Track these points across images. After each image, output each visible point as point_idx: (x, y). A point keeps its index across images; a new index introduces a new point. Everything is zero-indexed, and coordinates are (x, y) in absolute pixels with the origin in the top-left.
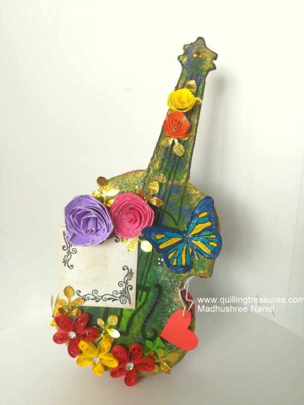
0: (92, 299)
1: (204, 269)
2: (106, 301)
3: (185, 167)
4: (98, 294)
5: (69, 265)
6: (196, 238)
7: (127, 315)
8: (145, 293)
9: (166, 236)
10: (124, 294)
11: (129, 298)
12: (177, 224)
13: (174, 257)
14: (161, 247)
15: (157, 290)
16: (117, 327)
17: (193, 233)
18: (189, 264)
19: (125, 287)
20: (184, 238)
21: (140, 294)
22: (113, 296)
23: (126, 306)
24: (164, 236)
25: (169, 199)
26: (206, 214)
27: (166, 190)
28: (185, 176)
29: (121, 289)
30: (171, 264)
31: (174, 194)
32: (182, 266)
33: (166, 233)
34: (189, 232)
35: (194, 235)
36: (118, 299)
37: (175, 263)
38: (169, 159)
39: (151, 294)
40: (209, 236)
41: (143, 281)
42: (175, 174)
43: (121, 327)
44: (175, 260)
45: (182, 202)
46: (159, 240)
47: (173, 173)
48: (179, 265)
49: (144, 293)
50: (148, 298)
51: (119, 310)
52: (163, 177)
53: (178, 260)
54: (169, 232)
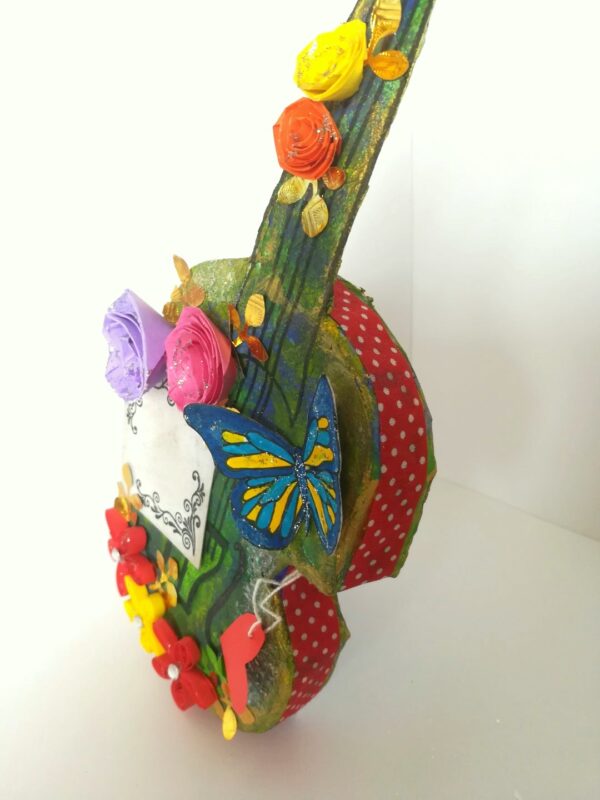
0: (152, 509)
1: (317, 568)
2: (167, 524)
3: (323, 271)
4: (159, 504)
5: (133, 424)
7: (193, 572)
8: (220, 549)
9: (250, 443)
10: (189, 528)
11: (194, 542)
12: (292, 423)
13: (257, 500)
14: (233, 463)
15: (237, 555)
16: (177, 587)
17: (311, 462)
18: (284, 534)
19: (192, 516)
20: (293, 465)
21: (212, 544)
22: (176, 522)
23: (190, 556)
24: (245, 440)
25: (282, 352)
26: (326, 423)
27: (278, 324)
28: (320, 300)
29: (186, 515)
30: (243, 513)
31: (291, 340)
32: (266, 531)
33: (250, 434)
34: (305, 456)
35: (312, 469)
36: (181, 532)
37: (253, 516)
39: (229, 558)
40: (329, 487)
41: (218, 521)
42: (302, 285)
43: (181, 590)
44: (258, 508)
45: (306, 368)
46: (229, 444)
47: (298, 281)
48: (262, 525)
49: (218, 547)
50: (225, 563)
51: (183, 561)
52: (278, 288)
53: (264, 513)
54: (260, 434)
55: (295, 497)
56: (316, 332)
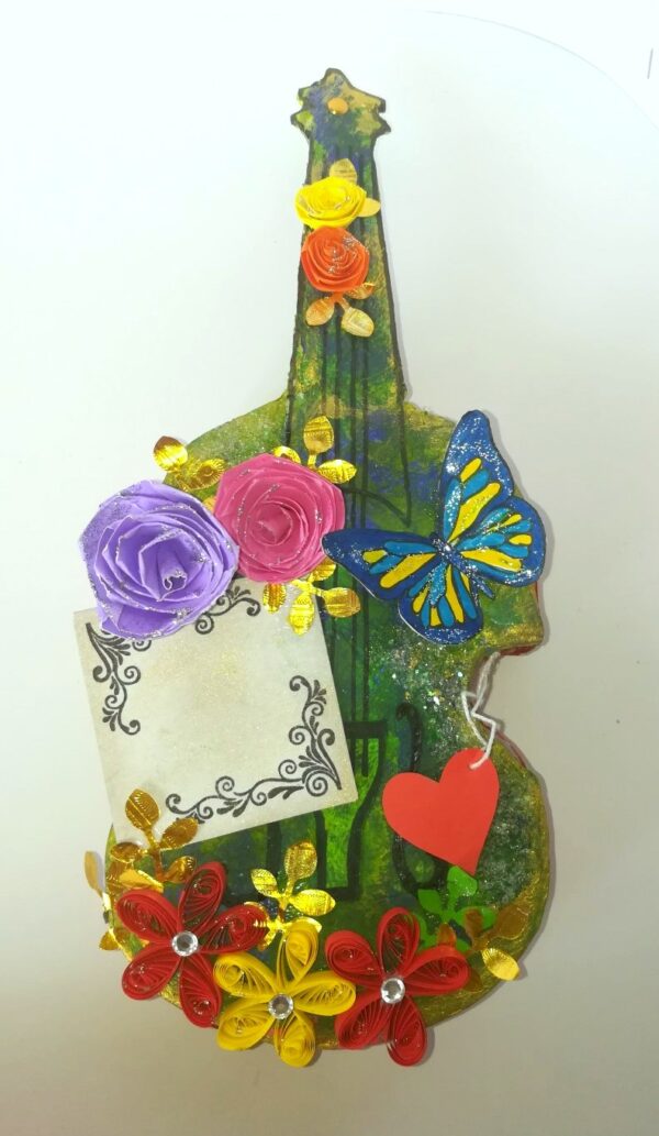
0: (221, 811)
1: (519, 622)
2: (264, 802)
3: (386, 364)
4: (236, 789)
5: (126, 722)
6: (470, 542)
7: (339, 828)
8: (374, 744)
9: (390, 554)
10: (315, 762)
11: (332, 772)
12: (408, 522)
13: (427, 605)
14: (388, 582)
15: (404, 724)
16: (319, 881)
17: (460, 529)
18: (473, 615)
19: (313, 740)
20: (437, 553)
21: (359, 751)
22: (284, 780)
23: (332, 799)
24: (385, 553)
25: (370, 457)
26: (477, 463)
27: (353, 434)
28: (393, 389)
29: (302, 750)
30: (425, 624)
31: (376, 441)
32: (457, 625)
33: (386, 545)
34: (446, 534)
35: (463, 536)
36: (300, 784)
37: (435, 621)
38: (339, 352)
39: (393, 741)
40: (502, 522)
41: (359, 708)
42: (366, 388)
43: (330, 876)
45: (404, 456)
46: (374, 564)
47: (359, 386)
48: (449, 623)
49: (370, 745)
50: (388, 755)
51: (312, 822)
52: (337, 403)
53: (442, 612)
54: (394, 541)
55: (457, 579)
56: (402, 416)
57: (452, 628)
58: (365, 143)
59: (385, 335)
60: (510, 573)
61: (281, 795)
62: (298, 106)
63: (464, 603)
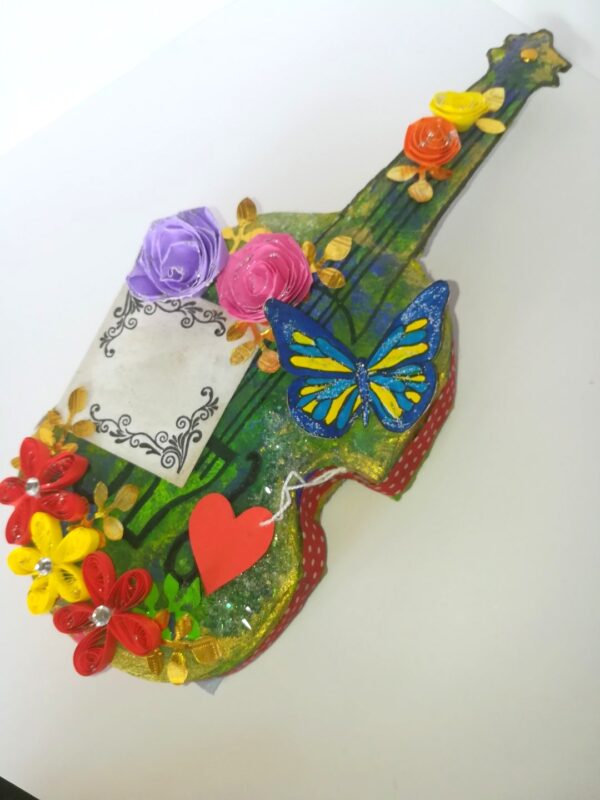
0: (112, 434)
1: (371, 455)
2: (135, 447)
3: (421, 228)
4: (128, 428)
5: (109, 348)
6: (381, 379)
7: (162, 497)
8: (220, 463)
9: (317, 347)
10: (178, 445)
11: (182, 459)
12: (354, 340)
13: (313, 396)
14: (297, 361)
15: (249, 465)
16: (127, 519)
17: (380, 366)
18: (340, 425)
19: (188, 432)
20: (354, 373)
21: (209, 460)
22: (155, 442)
23: (169, 475)
24: (312, 343)
25: (361, 282)
26: (423, 323)
27: (362, 261)
28: (413, 247)
29: (177, 432)
30: (300, 405)
31: (374, 274)
32: (322, 422)
33: (319, 340)
34: (371, 364)
35: (380, 372)
36: (161, 451)
38: (395, 203)
39: (233, 471)
40: (411, 376)
41: (230, 434)
42: (395, 235)
43: (133, 522)
44: (314, 403)
45: (385, 295)
46: (297, 343)
47: (391, 232)
48: (317, 416)
49: (218, 462)
50: (223, 478)
51: (152, 481)
52: (368, 235)
53: (320, 408)
54: (328, 341)
55: (352, 398)
56: (403, 268)
57: (316, 421)
58: (530, 86)
59: (435, 209)
60: (389, 416)
61: (147, 450)
62: (500, 43)
63: (342, 414)
